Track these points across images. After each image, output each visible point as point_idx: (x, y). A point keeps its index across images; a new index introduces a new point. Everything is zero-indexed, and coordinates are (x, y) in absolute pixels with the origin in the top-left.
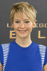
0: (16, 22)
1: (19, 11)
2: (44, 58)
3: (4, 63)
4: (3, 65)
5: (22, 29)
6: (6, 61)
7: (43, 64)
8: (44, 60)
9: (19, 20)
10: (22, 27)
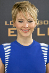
0: (19, 21)
1: (22, 10)
2: (46, 56)
3: (6, 62)
4: (5, 65)
5: (26, 28)
6: (8, 61)
7: (46, 62)
8: (46, 58)
9: (23, 19)
10: (25, 27)
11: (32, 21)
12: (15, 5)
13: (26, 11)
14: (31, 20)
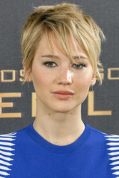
0: (45, 63)
5: (65, 85)
11: (84, 65)
12: (35, 14)
13: (68, 32)
14: (81, 61)
